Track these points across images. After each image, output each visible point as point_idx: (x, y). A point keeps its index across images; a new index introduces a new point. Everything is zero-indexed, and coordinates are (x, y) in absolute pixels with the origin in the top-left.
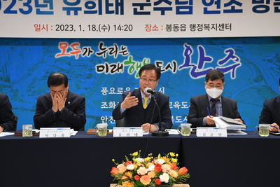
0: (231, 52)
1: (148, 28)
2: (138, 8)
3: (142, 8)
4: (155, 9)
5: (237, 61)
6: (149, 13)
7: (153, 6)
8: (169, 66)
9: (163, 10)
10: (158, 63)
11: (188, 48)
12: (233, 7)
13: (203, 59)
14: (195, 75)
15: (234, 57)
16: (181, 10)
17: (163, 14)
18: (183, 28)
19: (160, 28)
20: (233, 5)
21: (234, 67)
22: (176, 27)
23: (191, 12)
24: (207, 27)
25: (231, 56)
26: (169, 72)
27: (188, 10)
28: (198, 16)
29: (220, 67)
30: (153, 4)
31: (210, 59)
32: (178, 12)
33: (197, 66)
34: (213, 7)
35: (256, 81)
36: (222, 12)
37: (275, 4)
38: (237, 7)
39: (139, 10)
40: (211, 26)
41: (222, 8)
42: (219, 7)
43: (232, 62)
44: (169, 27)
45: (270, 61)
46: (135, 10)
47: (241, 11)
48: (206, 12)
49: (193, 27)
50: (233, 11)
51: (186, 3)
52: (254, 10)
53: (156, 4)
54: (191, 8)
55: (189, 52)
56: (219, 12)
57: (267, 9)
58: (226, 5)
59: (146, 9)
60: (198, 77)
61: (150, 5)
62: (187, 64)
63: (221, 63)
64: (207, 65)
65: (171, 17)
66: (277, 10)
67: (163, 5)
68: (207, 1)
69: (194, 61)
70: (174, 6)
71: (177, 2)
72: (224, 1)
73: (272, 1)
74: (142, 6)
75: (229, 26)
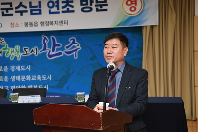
0: (74, 40)
1: (12, 25)
2: (5, 11)
3: (7, 12)
4: (16, 12)
5: (78, 46)
6: (12, 15)
7: (14, 10)
8: (32, 51)
9: (22, 13)
10: (25, 49)
11: (45, 38)
12: (68, 9)
13: (55, 45)
14: (50, 56)
15: (75, 43)
16: (34, 12)
17: (22, 15)
18: (36, 24)
19: (20, 25)
20: (68, 7)
21: (76, 50)
22: (31, 24)
23: (40, 13)
24: (52, 23)
25: (74, 43)
26: (33, 55)
27: (38, 12)
28: (45, 16)
29: (67, 50)
30: (14, 9)
31: (59, 45)
32: (32, 14)
33: (51, 50)
34: (55, 10)
35: (91, 59)
36: (61, 12)
37: (96, 6)
38: (71, 9)
39: (5, 13)
40: (54, 23)
41: (61, 10)
42: (58, 9)
43: (74, 47)
44: (26, 24)
46: (3, 13)
47: (73, 11)
48: (50, 13)
49: (42, 23)
50: (68, 11)
51: (37, 7)
52: (82, 10)
53: (16, 8)
54: (40, 11)
55: (45, 41)
56: (59, 13)
57: (91, 10)
58: (63, 8)
59: (10, 12)
60: (53, 58)
61: (12, 9)
62: (45, 49)
63: (67, 48)
64: (58, 50)
65: (27, 17)
66: (97, 10)
67: (21, 9)
68: (51, 5)
69: (49, 47)
70: (28, 9)
71: (31, 7)
72: (61, 5)
73: (94, 4)
74: (7, 10)
75: (66, 22)
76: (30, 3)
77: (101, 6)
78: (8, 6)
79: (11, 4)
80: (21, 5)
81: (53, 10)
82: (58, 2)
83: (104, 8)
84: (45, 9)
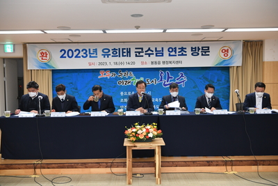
0: (182, 74)
1: (142, 63)
4: (146, 54)
5: (185, 79)
6: (142, 56)
7: (144, 53)
8: (153, 81)
9: (149, 55)
10: (147, 80)
11: (162, 73)
12: (182, 53)
13: (169, 78)
14: (165, 85)
16: (158, 55)
18: (159, 63)
19: (148, 63)
21: (183, 81)
22: (156, 63)
23: (163, 56)
24: (170, 62)
25: (182, 76)
26: (153, 84)
27: (161, 55)
28: (166, 57)
29: (177, 81)
31: (172, 78)
32: (156, 56)
33: (166, 81)
34: (173, 53)
35: (194, 88)
37: (202, 52)
38: (184, 53)
39: (138, 55)
40: (172, 62)
41: (177, 53)
43: (182, 79)
44: (152, 63)
45: (200, 78)
46: (136, 55)
47: (186, 55)
48: (170, 55)
49: (164, 62)
50: (182, 55)
51: (160, 51)
52: (192, 54)
53: (146, 52)
54: (163, 54)
55: (162, 75)
56: (176, 56)
57: (198, 54)
58: (179, 52)
59: (141, 54)
62: (161, 80)
63: (177, 79)
64: (171, 81)
65: (153, 58)
66: (202, 55)
67: (149, 52)
68: (171, 50)
69: (165, 78)
70: (154, 52)
71: (156, 51)
72: (178, 50)
73: (200, 51)
74: (139, 53)
75: (181, 62)
76: (156, 48)
77: (205, 52)
78: (140, 50)
79: (142, 49)
80: (149, 49)
81: (171, 54)
82: (176, 48)
83: (207, 53)
84: (166, 53)
